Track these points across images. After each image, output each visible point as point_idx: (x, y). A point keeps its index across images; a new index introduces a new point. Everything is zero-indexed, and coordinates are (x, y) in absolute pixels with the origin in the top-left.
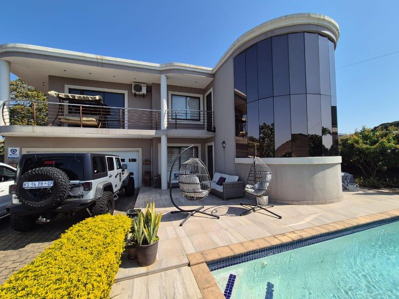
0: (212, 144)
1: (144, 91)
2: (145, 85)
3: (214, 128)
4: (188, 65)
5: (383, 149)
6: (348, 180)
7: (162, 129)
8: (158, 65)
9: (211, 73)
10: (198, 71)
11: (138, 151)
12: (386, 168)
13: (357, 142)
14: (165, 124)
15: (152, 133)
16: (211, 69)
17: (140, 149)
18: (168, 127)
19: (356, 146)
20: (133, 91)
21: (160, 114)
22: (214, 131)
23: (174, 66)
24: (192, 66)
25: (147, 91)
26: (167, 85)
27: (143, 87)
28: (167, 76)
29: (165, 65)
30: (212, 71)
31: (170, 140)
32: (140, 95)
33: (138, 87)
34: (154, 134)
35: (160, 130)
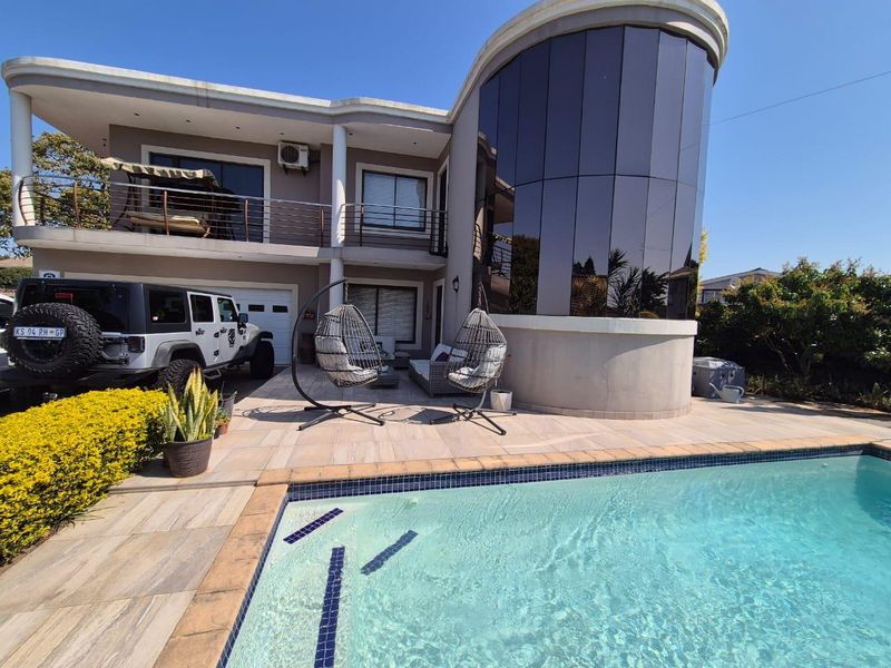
0: (442, 282)
1: (303, 161)
2: (306, 148)
3: (447, 248)
4: (390, 104)
5: (820, 313)
6: (730, 379)
7: (333, 245)
8: (326, 103)
9: (444, 121)
10: (415, 116)
11: (290, 290)
12: (821, 356)
13: (768, 294)
14: (339, 233)
15: (310, 253)
16: (444, 113)
17: (295, 287)
18: (346, 243)
19: (764, 302)
20: (280, 162)
21: (329, 212)
22: (446, 255)
23: (359, 105)
24: (401, 105)
25: (310, 162)
26: (348, 148)
27: (301, 153)
28: (346, 130)
29: (340, 104)
30: (448, 116)
31: (349, 269)
32: (295, 171)
33: (290, 152)
34: (316, 255)
35: (329, 246)
